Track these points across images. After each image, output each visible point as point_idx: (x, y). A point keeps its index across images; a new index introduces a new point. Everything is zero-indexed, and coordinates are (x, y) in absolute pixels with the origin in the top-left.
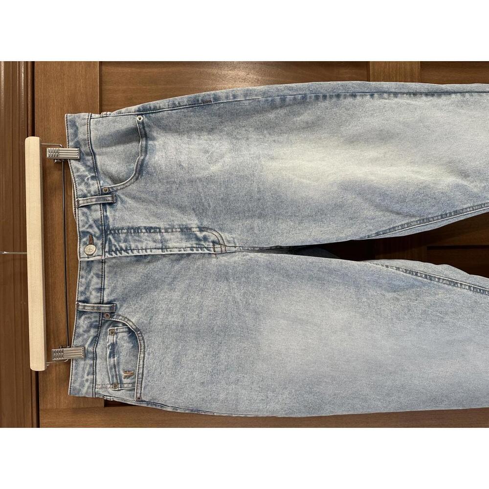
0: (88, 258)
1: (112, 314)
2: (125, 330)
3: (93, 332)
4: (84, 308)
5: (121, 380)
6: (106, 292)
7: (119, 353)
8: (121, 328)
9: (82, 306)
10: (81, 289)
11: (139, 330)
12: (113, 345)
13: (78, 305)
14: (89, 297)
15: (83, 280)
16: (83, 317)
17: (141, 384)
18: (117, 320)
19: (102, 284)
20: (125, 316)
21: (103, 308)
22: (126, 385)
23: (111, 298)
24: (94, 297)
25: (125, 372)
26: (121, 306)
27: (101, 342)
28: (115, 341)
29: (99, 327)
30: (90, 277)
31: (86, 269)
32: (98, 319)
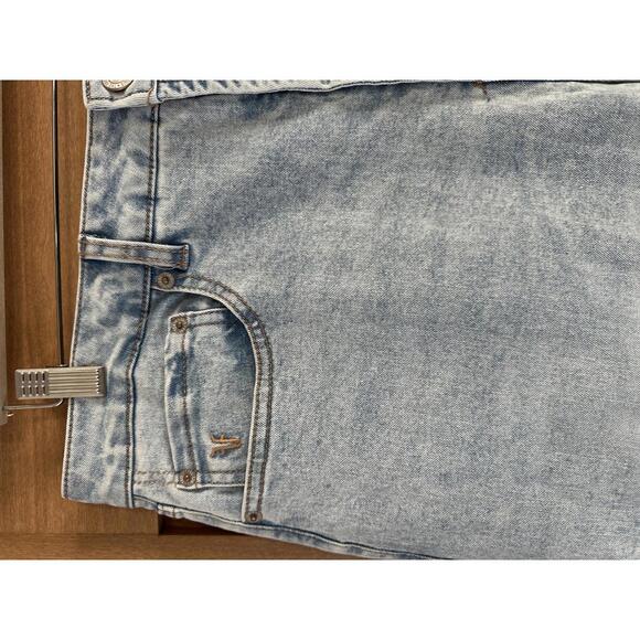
0: (112, 99)
1: (178, 273)
2: (215, 317)
3: (126, 325)
4: (101, 253)
5: (203, 463)
6: (162, 209)
7: (198, 382)
8: (204, 314)
9: (95, 244)
10: (94, 196)
11: (256, 318)
12: (183, 359)
13: (84, 243)
14: (114, 222)
15: (99, 172)
16: (98, 281)
17: (263, 473)
18: (192, 291)
19: (150, 185)
20: (217, 279)
21: (152, 254)
22: (216, 477)
23: (177, 226)
24: (128, 220)
25: (216, 438)
26: (204, 252)
27: (149, 352)
28: (186, 348)
29: (143, 312)
30: (117, 162)
31: (107, 140)
32: (140, 289)
